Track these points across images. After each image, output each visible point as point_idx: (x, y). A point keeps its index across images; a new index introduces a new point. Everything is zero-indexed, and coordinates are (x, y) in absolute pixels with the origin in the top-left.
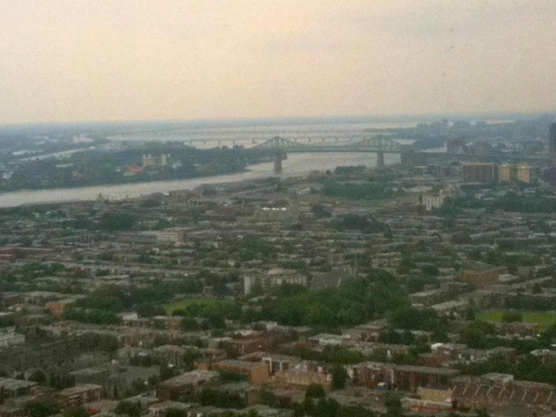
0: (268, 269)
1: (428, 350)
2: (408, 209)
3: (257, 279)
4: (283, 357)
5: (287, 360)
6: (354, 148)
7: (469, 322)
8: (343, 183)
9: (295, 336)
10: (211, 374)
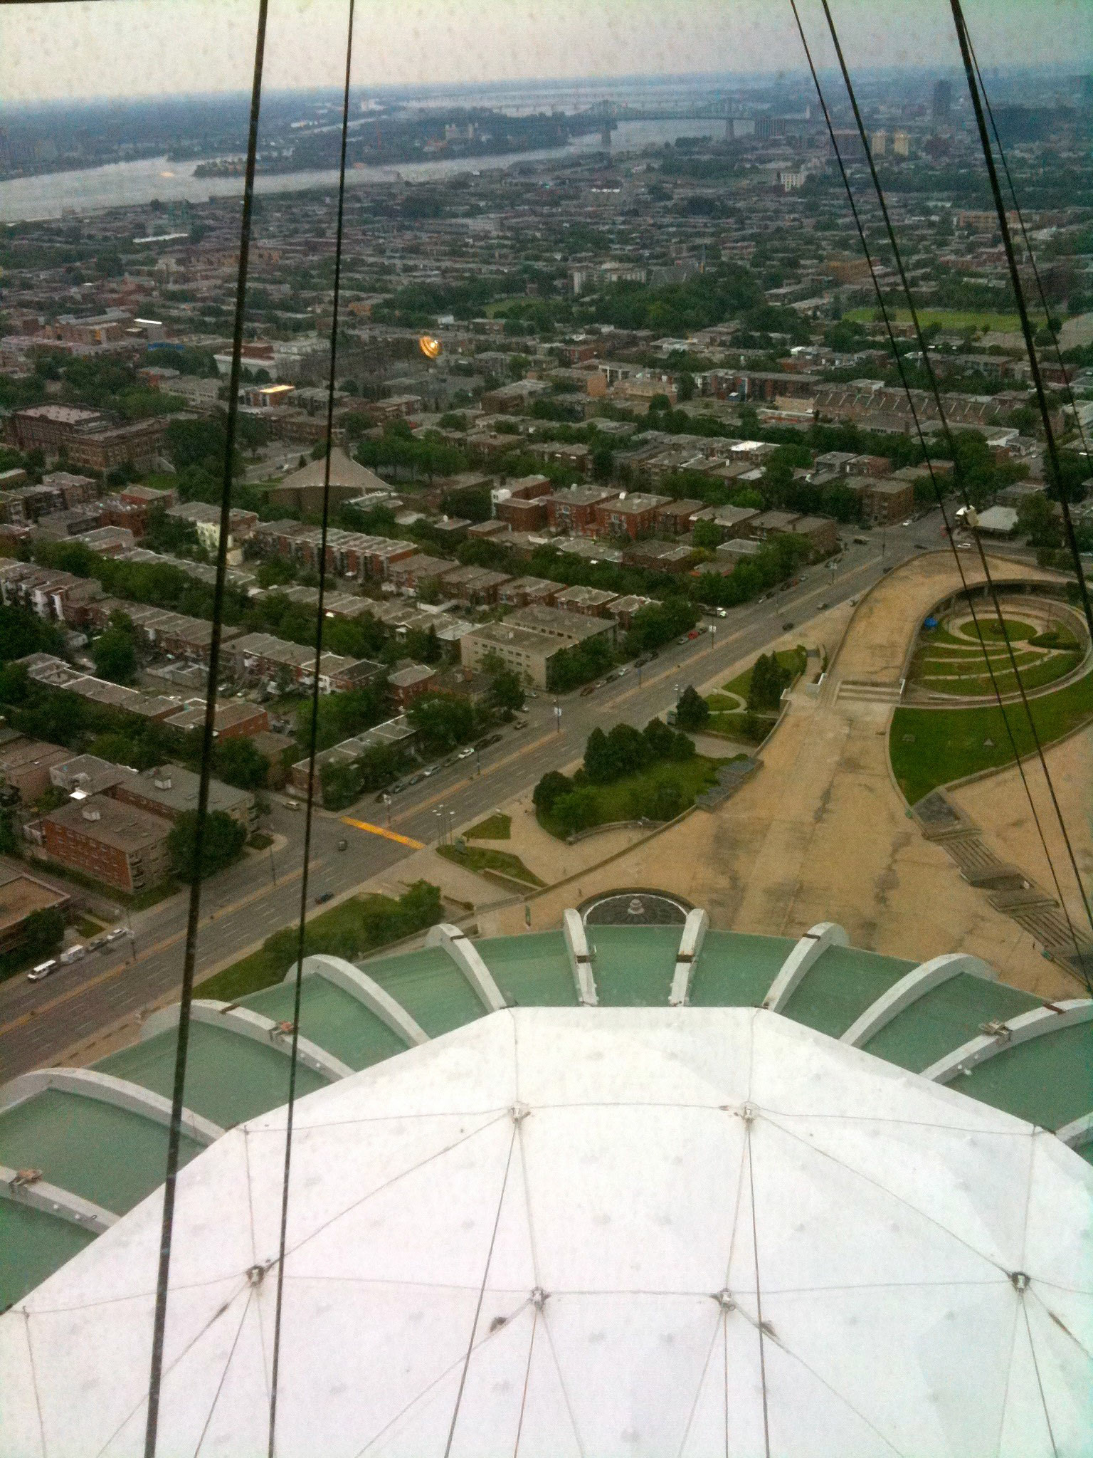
0: (601, 263)
1: (788, 354)
2: (761, 189)
3: (590, 276)
4: (623, 364)
5: (627, 367)
6: (696, 115)
7: (835, 322)
8: (686, 158)
9: (633, 341)
10: (541, 385)
